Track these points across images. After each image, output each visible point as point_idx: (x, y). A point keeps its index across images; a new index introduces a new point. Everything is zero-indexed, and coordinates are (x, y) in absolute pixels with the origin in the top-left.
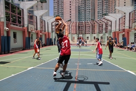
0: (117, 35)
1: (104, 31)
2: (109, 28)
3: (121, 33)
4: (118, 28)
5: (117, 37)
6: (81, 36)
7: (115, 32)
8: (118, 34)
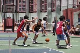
0: (69, 14)
1: (49, 9)
2: (58, 3)
3: (76, 11)
4: (71, 3)
5: (69, 18)
6: (9, 15)
7: (67, 10)
8: (72, 13)
